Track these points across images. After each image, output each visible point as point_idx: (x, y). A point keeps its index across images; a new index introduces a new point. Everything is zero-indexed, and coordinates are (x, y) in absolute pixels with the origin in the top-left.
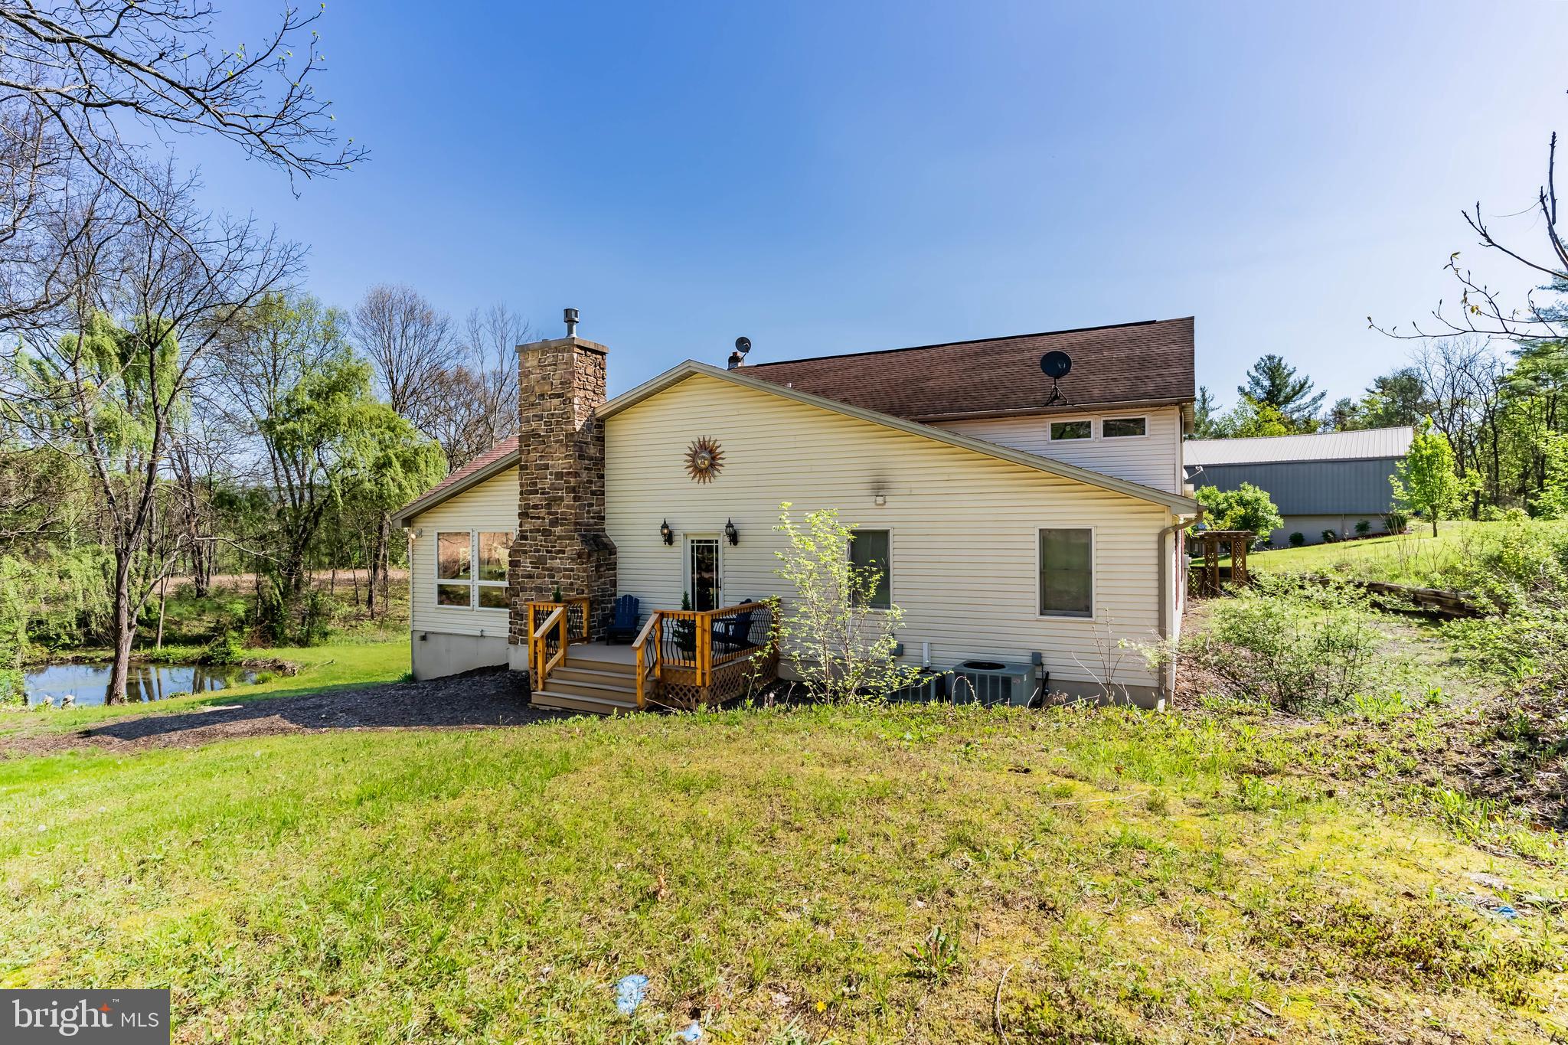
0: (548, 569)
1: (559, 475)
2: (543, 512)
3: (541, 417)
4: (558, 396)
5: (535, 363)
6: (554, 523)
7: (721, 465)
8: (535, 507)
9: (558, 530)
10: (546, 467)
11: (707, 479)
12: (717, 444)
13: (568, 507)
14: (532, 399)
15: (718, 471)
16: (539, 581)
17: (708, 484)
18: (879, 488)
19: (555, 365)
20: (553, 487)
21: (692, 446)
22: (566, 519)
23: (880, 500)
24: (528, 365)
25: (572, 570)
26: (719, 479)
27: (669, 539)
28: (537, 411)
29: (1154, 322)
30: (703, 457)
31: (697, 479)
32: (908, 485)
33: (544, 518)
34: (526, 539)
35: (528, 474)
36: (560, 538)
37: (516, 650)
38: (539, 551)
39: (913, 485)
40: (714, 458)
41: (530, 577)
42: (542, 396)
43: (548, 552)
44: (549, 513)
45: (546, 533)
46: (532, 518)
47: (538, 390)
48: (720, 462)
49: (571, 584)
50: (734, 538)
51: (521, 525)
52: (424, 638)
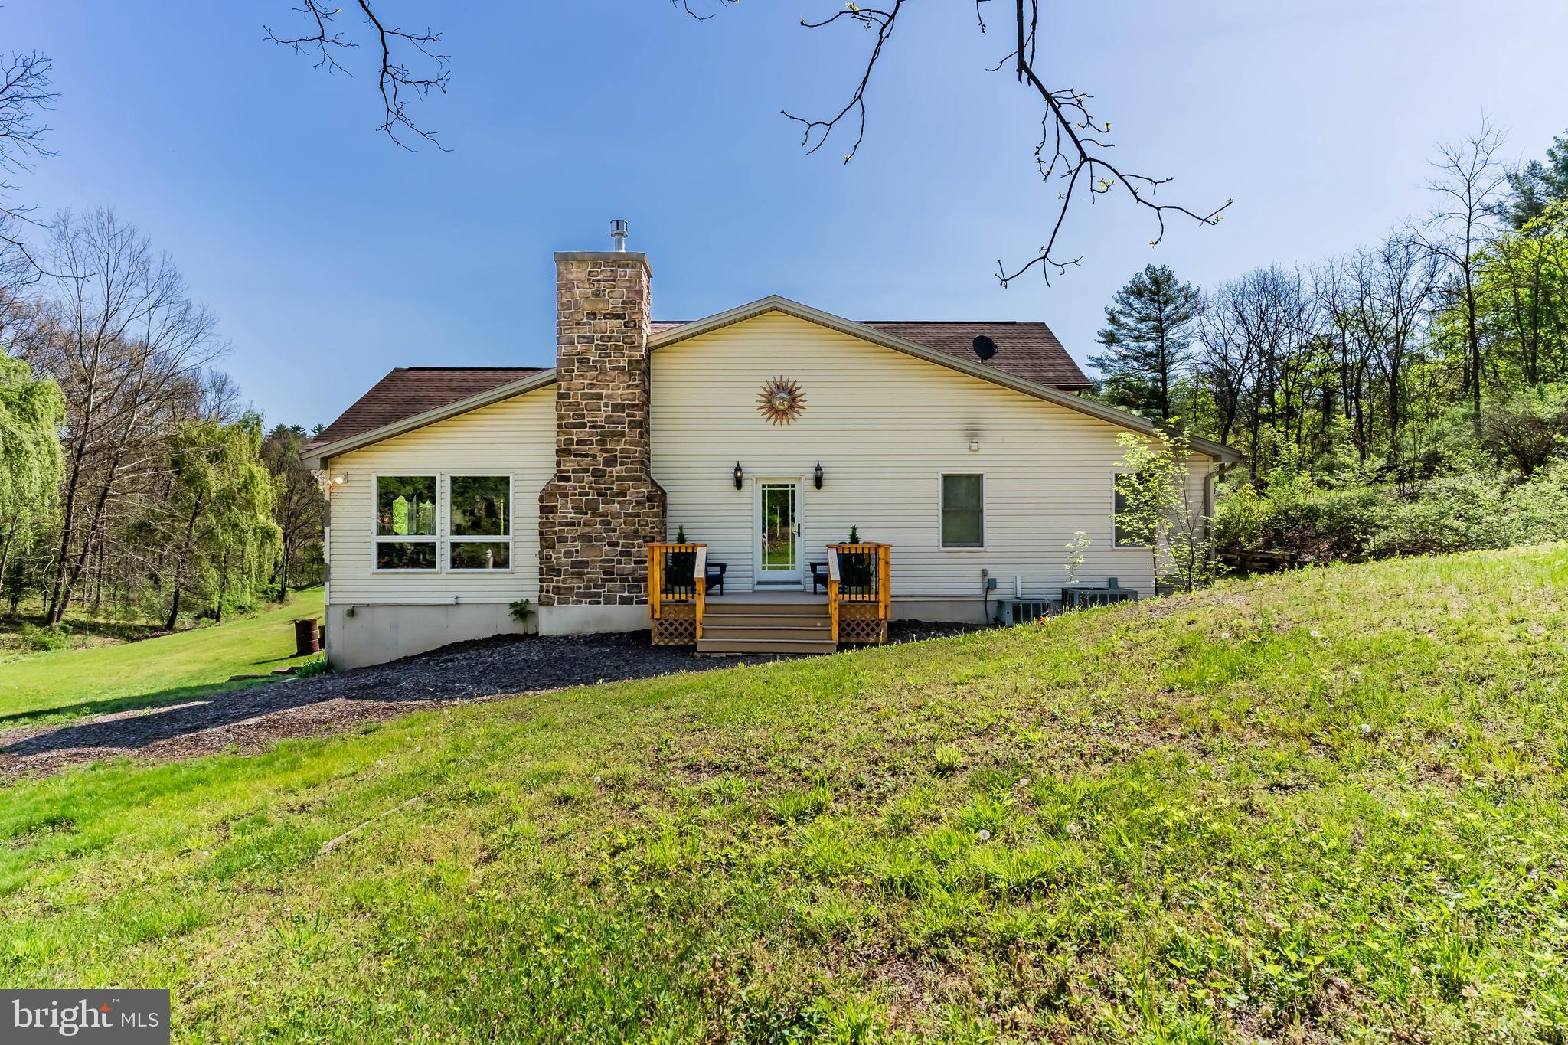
0: (601, 515)
1: (618, 407)
2: (595, 449)
3: (591, 340)
4: (618, 317)
5: (583, 275)
6: (610, 462)
7: (802, 407)
8: (580, 442)
9: (617, 470)
10: (600, 397)
11: (785, 421)
12: (796, 386)
13: (632, 443)
14: (577, 317)
15: (798, 413)
16: (587, 529)
17: (785, 426)
18: (973, 435)
19: (614, 281)
20: (609, 420)
21: (766, 386)
22: (629, 458)
23: (974, 446)
24: (570, 277)
25: (638, 515)
26: (799, 421)
27: (739, 483)
28: (586, 331)
29: (1014, 323)
30: (782, 398)
31: (772, 420)
32: (1000, 434)
33: (594, 456)
34: (568, 479)
35: (570, 404)
36: (618, 478)
37: (551, 613)
38: (587, 494)
39: (1005, 433)
40: (793, 400)
41: (572, 524)
42: (593, 315)
43: (599, 494)
44: (602, 451)
45: (598, 473)
46: (576, 455)
47: (587, 307)
48: (800, 404)
49: (636, 531)
50: (818, 483)
51: (558, 464)
52: (352, 613)
